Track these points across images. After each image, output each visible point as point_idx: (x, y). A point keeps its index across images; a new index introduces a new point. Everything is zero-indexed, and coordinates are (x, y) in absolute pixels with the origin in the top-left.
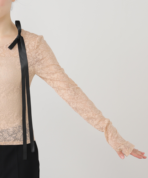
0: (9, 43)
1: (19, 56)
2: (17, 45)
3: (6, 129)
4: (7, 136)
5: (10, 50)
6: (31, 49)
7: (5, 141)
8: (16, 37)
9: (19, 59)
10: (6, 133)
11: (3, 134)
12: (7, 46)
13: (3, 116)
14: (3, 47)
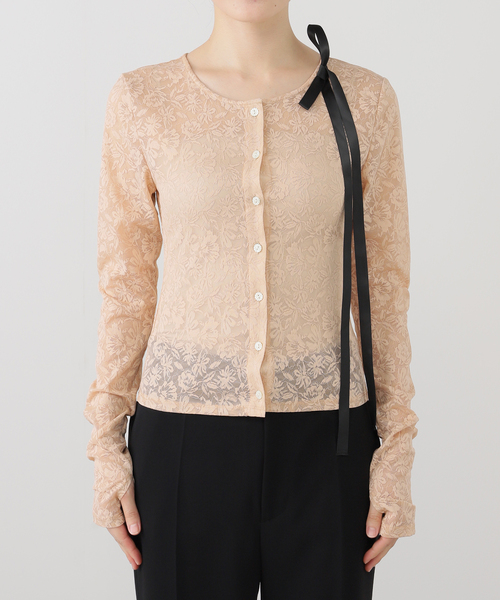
0: (296, 91)
1: (331, 131)
2: (321, 98)
3: (302, 359)
4: (308, 383)
5: (305, 112)
6: (366, 112)
7: (300, 397)
8: (314, 75)
9: (334, 138)
10: (304, 373)
11: (296, 377)
12: (292, 99)
13: (290, 319)
14: (281, 102)
